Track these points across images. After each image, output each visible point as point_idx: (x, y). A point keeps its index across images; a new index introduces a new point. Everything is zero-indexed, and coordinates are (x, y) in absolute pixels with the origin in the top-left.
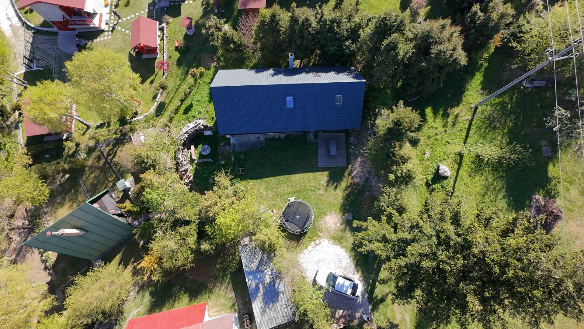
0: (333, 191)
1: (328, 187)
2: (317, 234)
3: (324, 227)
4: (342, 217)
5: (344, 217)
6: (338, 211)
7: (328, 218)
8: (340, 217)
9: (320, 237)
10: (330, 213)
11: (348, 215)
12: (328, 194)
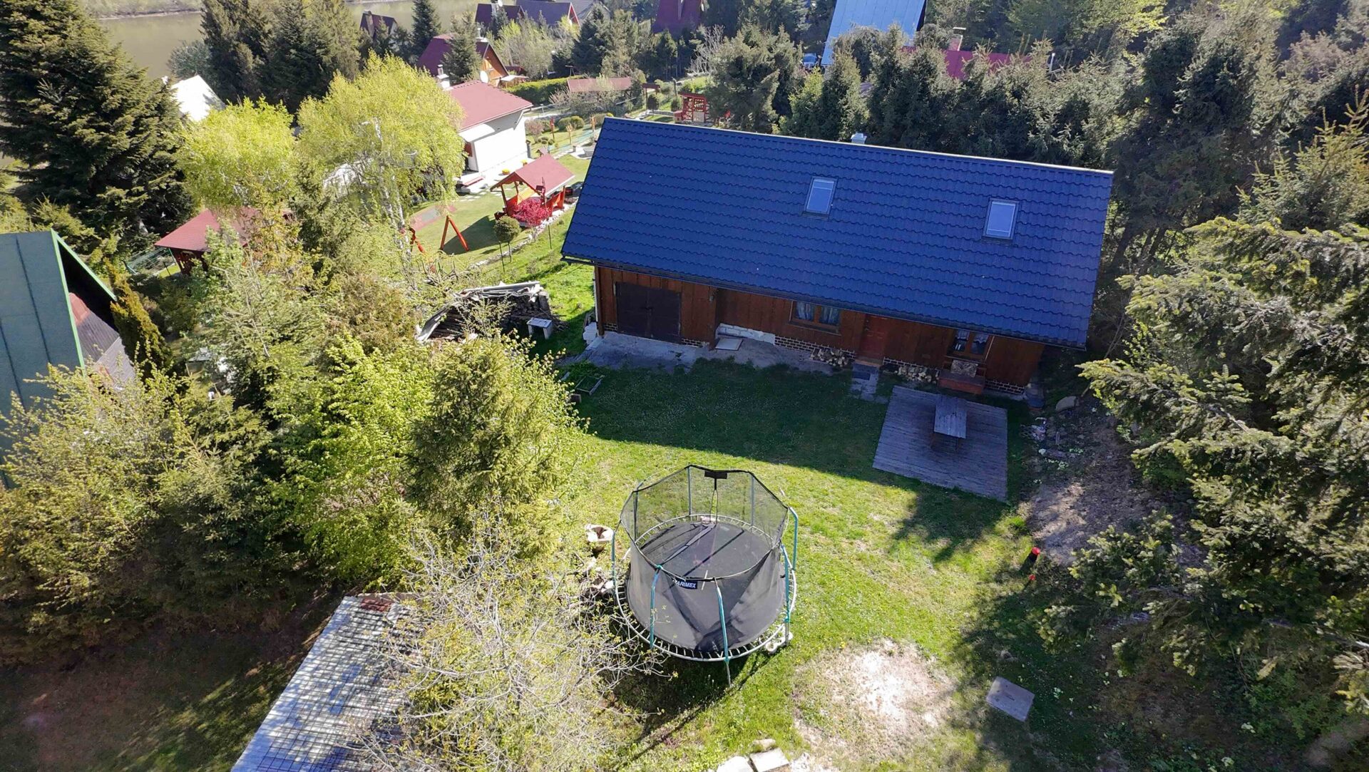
0: (925, 563)
1: (902, 543)
2: (782, 725)
3: (837, 698)
4: (960, 689)
5: (973, 695)
6: (944, 654)
7: (871, 662)
8: (947, 683)
9: (797, 743)
10: (889, 645)
11: (1003, 695)
12: (895, 566)
